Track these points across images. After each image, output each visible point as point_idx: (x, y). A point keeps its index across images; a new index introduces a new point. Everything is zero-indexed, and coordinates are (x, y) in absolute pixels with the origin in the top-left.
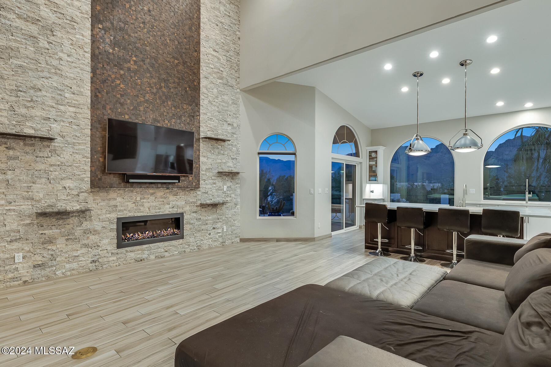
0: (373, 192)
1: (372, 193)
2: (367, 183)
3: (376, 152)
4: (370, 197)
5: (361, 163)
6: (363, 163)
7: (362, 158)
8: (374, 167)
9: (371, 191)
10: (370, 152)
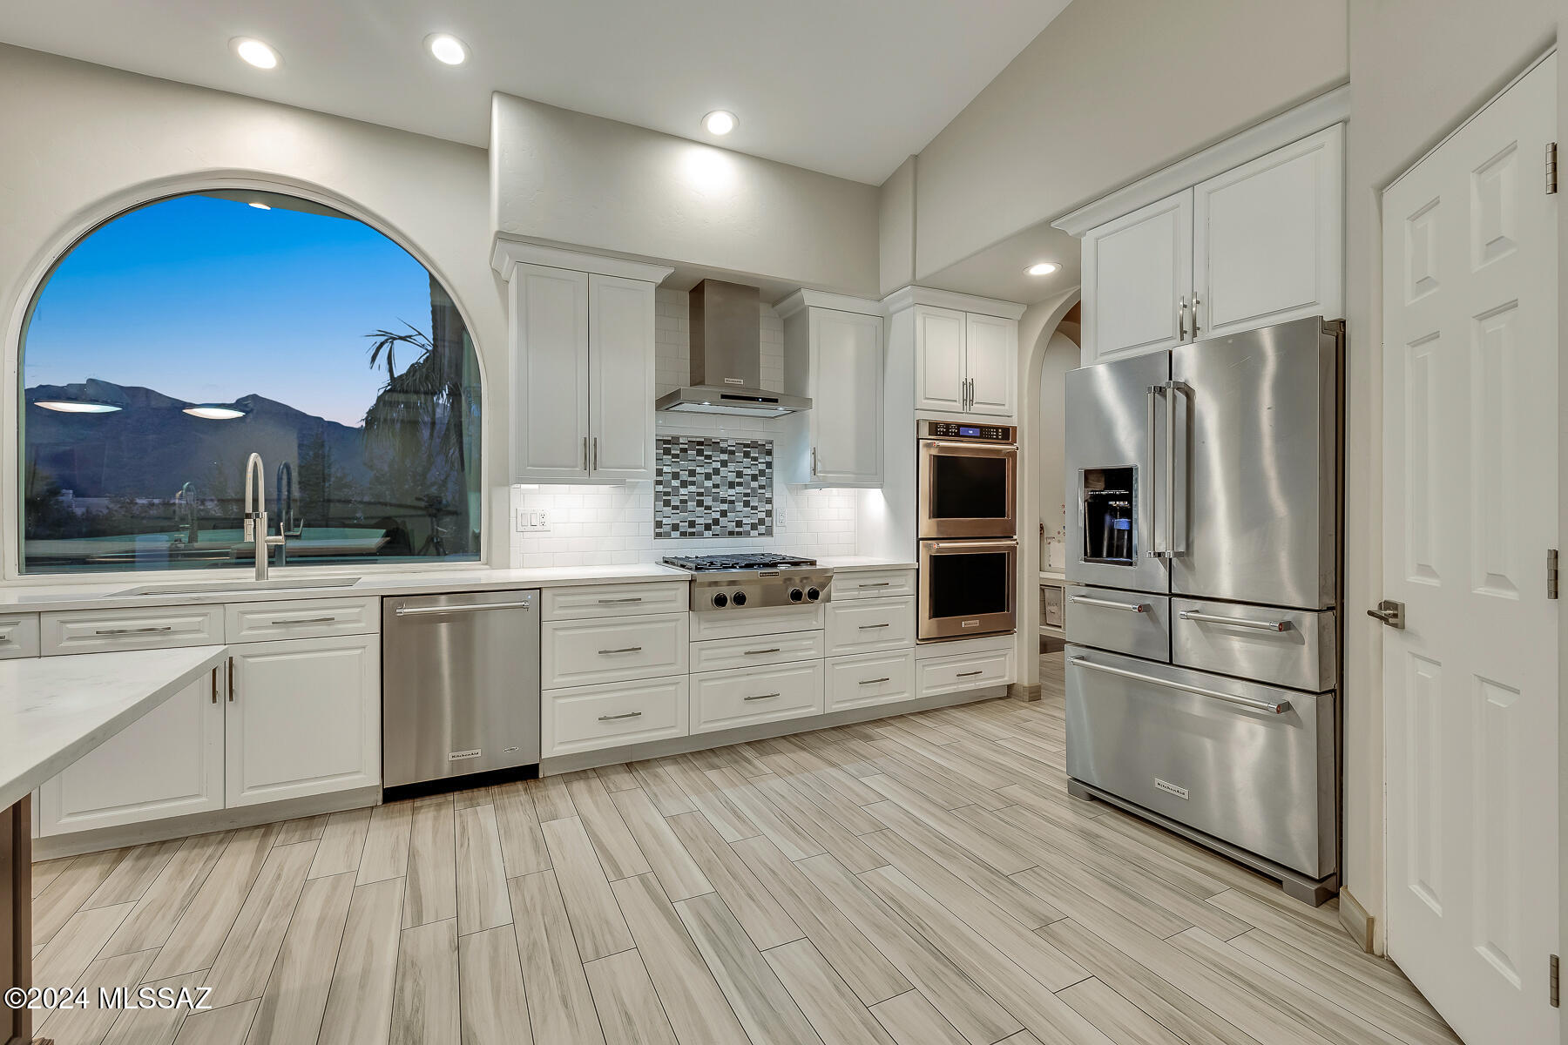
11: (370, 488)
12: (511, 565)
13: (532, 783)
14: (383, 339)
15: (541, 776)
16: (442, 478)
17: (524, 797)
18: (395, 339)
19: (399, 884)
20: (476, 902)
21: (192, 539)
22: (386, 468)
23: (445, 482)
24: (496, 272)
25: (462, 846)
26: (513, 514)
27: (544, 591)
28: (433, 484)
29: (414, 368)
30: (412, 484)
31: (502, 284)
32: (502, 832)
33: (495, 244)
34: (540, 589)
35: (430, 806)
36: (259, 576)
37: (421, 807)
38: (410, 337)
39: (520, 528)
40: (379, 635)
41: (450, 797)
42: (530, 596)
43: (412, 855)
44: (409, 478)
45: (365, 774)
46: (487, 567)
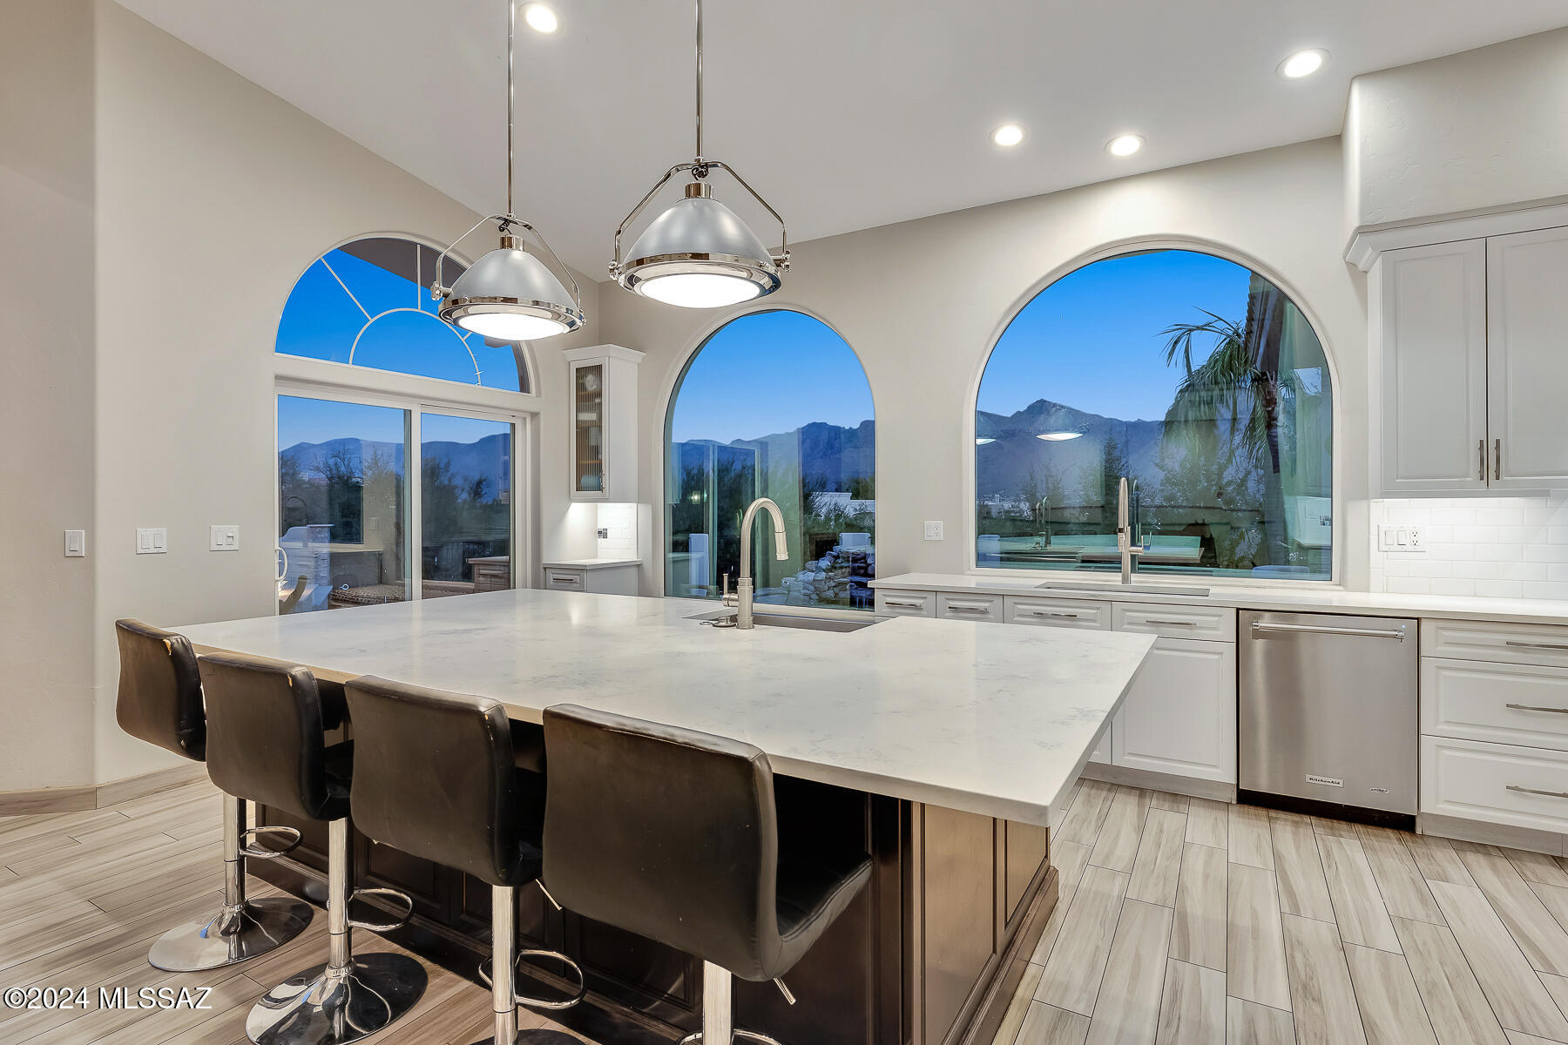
0: (605, 536)
1: (601, 541)
2: (571, 500)
3: (597, 370)
4: (595, 557)
5: (535, 415)
6: (542, 417)
7: (539, 395)
8: (593, 431)
9: (600, 532)
10: (582, 373)
11: (1162, 491)
12: (1372, 589)
13: (1406, 836)
14: (1178, 333)
15: (1419, 831)
16: (1241, 475)
17: (1397, 846)
18: (1191, 330)
19: (1270, 876)
20: (1356, 923)
21: (1048, 542)
22: (1177, 467)
23: (1244, 481)
24: (1351, 266)
25: (1329, 867)
26: (1374, 530)
27: (1424, 624)
28: (1229, 483)
29: (1213, 361)
30: (1206, 484)
31: (1358, 276)
32: (1375, 871)
33: (1353, 239)
34: (1417, 619)
35: (1286, 820)
36: (1125, 580)
37: (1277, 819)
38: (1208, 325)
39: (1383, 547)
40: (1235, 644)
41: (1307, 819)
42: (1404, 625)
43: (1277, 856)
44: (1202, 477)
45: (1222, 770)
46: (1341, 588)
